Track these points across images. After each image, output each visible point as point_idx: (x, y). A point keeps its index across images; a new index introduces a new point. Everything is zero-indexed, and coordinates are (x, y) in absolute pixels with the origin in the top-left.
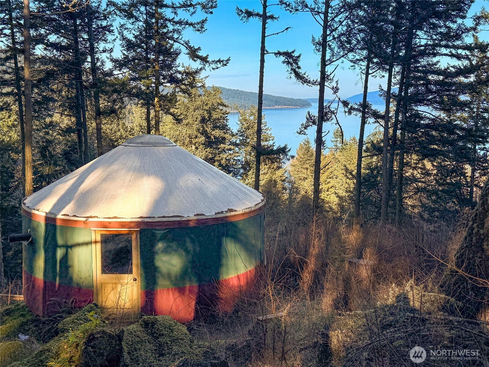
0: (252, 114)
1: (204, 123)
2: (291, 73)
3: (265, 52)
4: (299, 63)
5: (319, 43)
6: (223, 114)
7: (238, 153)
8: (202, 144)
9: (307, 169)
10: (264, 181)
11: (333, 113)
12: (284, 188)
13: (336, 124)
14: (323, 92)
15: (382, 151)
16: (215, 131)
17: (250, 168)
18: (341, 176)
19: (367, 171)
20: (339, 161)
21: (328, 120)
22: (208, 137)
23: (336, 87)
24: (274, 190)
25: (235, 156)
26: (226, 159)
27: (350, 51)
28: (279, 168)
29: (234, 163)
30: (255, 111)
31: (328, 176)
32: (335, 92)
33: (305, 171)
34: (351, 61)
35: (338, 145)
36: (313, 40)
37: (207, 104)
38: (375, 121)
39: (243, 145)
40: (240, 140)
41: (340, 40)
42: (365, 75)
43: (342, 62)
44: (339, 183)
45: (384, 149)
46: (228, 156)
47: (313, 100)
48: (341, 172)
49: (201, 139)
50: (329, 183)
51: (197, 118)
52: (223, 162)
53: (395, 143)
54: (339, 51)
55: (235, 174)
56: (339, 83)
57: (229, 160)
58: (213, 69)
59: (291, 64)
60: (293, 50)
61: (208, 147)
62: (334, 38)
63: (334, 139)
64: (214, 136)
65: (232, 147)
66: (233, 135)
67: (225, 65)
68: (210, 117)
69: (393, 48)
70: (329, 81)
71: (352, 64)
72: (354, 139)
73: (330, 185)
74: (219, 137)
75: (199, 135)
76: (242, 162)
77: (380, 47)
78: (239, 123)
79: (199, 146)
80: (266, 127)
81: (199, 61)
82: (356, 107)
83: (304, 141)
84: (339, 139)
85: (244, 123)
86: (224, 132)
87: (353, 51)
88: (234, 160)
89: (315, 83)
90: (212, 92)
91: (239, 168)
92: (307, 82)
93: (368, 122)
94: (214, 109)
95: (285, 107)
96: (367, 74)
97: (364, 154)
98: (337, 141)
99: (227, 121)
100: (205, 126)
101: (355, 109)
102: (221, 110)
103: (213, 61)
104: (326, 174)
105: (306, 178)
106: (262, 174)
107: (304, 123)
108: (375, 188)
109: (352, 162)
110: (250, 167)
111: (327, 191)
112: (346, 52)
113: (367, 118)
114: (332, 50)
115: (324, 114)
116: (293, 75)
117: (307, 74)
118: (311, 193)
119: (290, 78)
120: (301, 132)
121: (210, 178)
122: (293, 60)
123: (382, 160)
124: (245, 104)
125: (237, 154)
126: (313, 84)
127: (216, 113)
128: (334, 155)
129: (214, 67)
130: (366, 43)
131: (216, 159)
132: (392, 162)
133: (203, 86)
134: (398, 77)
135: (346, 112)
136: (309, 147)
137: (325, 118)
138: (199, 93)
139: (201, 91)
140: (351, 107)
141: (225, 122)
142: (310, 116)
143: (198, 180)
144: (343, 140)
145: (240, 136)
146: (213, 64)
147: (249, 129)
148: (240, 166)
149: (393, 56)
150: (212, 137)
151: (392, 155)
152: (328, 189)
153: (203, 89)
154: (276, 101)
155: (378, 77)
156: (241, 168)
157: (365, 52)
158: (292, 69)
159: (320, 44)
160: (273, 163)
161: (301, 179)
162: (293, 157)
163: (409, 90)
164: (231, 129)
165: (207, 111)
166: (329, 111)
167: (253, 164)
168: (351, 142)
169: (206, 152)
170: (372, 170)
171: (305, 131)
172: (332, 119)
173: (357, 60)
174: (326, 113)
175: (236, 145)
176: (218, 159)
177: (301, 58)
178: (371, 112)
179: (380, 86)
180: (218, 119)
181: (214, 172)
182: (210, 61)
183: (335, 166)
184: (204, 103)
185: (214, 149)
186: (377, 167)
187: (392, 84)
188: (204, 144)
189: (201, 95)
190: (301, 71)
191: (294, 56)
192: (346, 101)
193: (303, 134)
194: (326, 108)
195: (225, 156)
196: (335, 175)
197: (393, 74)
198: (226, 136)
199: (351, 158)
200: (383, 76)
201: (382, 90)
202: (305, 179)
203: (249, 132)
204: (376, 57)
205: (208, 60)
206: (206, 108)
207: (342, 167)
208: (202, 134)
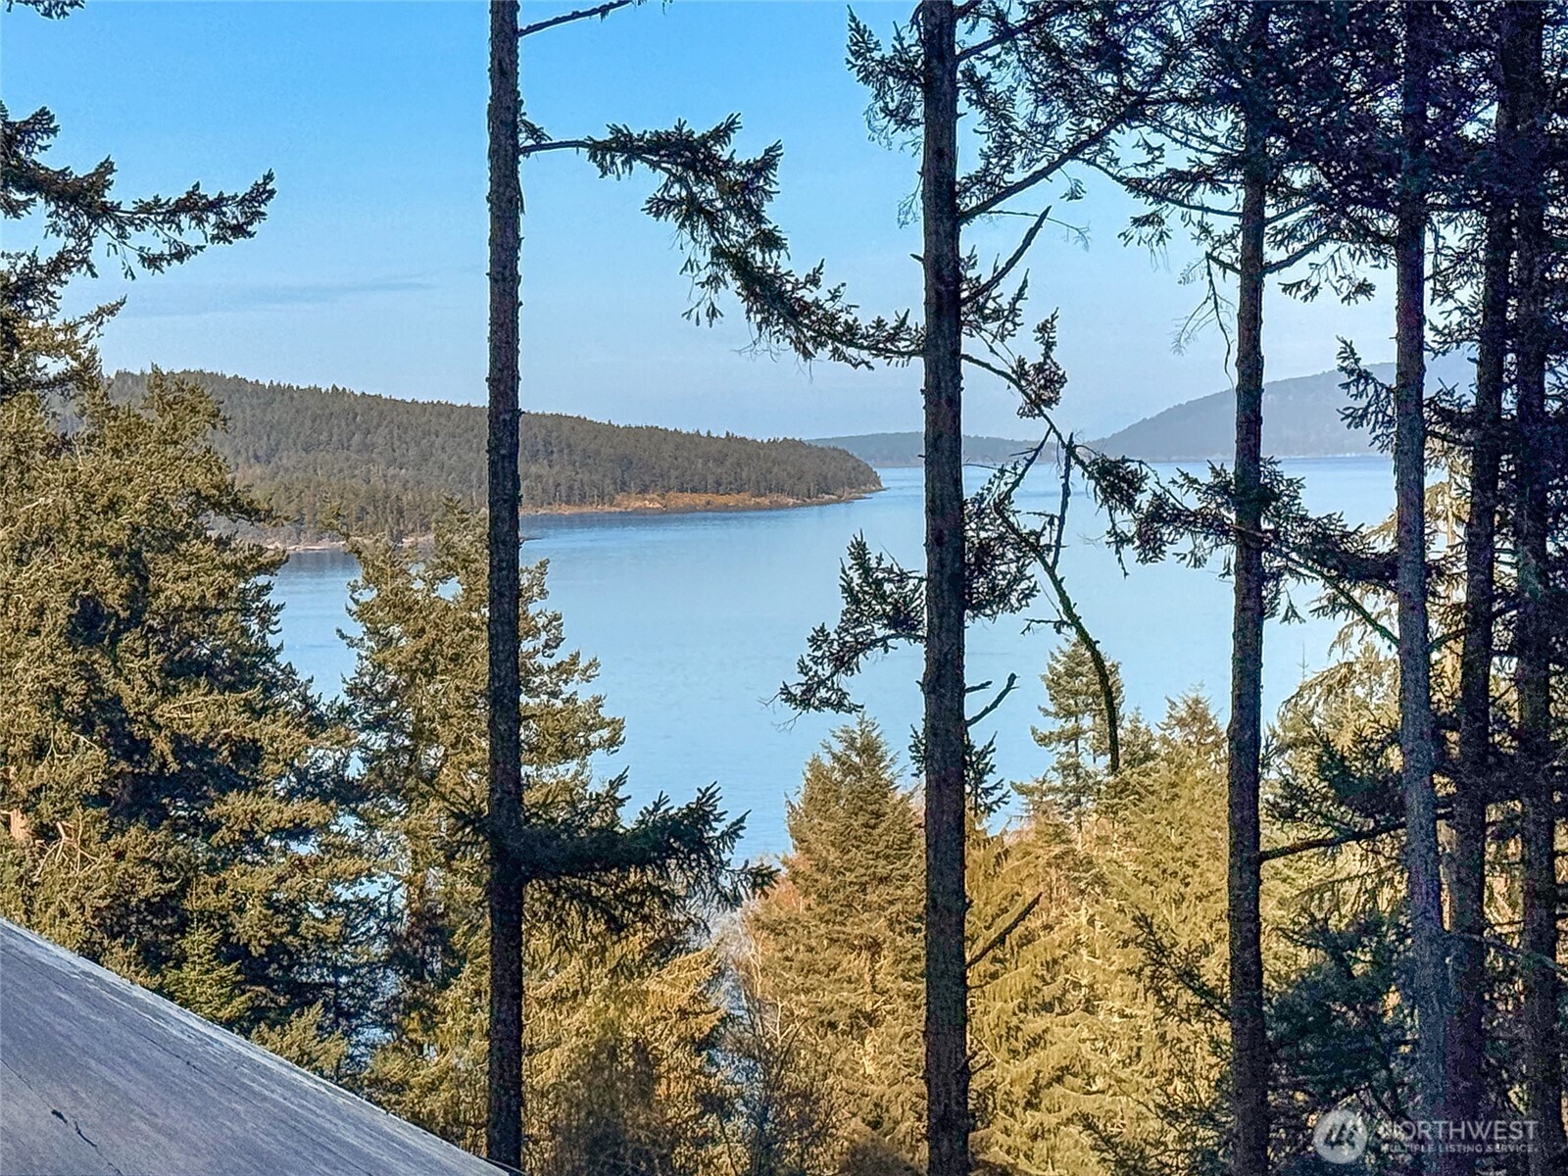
0: (450, 563)
1: (92, 641)
2: (714, 281)
3: (524, 140)
4: (769, 210)
5: (898, 69)
6: (239, 571)
7: (356, 850)
8: (87, 801)
9: (874, 947)
10: (559, 1055)
11: (1030, 545)
12: (715, 1103)
13: (1058, 626)
14: (954, 403)
15: (1400, 808)
16: (184, 699)
17: (457, 959)
18: (1119, 993)
19: (1305, 957)
20: (1099, 879)
21: (999, 597)
22: (128, 746)
23: (1039, 369)
24: (636, 1119)
25: (334, 878)
26: (270, 904)
27: (1121, 119)
28: (665, 949)
29: (332, 930)
30: (470, 540)
31: (1027, 993)
32: (1037, 405)
33: (856, 963)
34: (1136, 186)
35: (1087, 761)
36: (861, 43)
37: (113, 506)
38: (1333, 600)
39: (394, 792)
40: (372, 759)
41: (1048, 46)
42: (1234, 280)
43: (1074, 195)
44: (1110, 1038)
45: (1414, 800)
46: (281, 880)
47: (890, 448)
48: (1118, 959)
49: (74, 766)
50: (1036, 1042)
51: (40, 611)
52: (249, 925)
53: (1482, 753)
54: (1041, 118)
55: (340, 1013)
56: (1057, 335)
57: (293, 910)
58: (152, 261)
59: (711, 218)
60: (721, 120)
61: (132, 816)
62: (1005, 33)
63: (1055, 725)
64: (176, 739)
65: (313, 811)
66: (316, 723)
67: (239, 230)
68: (139, 597)
69: (1417, 95)
70: (992, 326)
71: (1144, 206)
72: (1197, 715)
73: (1046, 1060)
74: (208, 739)
75: (60, 734)
76: (390, 917)
77: (1327, 85)
78: (357, 630)
79: (65, 813)
80: (562, 654)
81: (41, 209)
82: (1192, 502)
83: (839, 748)
84: (1087, 722)
85: (396, 630)
86: (248, 705)
87: (1142, 117)
88: (332, 903)
89: (893, 338)
90: (149, 415)
91: (372, 967)
92: (834, 337)
93: (1283, 599)
94: (171, 541)
95: (687, 499)
96: (1253, 272)
97: (1274, 834)
98: (1076, 735)
99: (264, 623)
100: (102, 664)
101: (1181, 519)
102: (222, 543)
103: (146, 208)
104: (1017, 977)
105: (872, 1019)
106: (542, 1003)
107: (831, 629)
108: (1367, 1075)
109: (1196, 887)
110: (448, 951)
111: (1029, 1105)
112: (1094, 124)
113: (1277, 576)
114: (996, 110)
115: (970, 558)
116: (731, 295)
117: (827, 283)
118: (909, 1124)
119: (713, 313)
120: (809, 690)
121: (135, 1092)
122: (728, 190)
123: (1402, 861)
124: (396, 486)
125: (349, 865)
126: (876, 349)
127: (184, 568)
128: (1059, 835)
129: (158, 247)
130: (1228, 61)
131: (191, 904)
132: (1473, 889)
133: (83, 377)
134: (1468, 292)
135: (1121, 540)
136: (883, 789)
137: (980, 585)
138: (53, 429)
139: (66, 414)
140: (1159, 501)
141: (254, 626)
142: (866, 571)
143: (45, 1121)
144: (1113, 721)
145: (368, 726)
146: (150, 229)
147: (430, 675)
148: (379, 949)
149: (1417, 147)
150: (162, 745)
151: (1473, 832)
152: (1035, 1092)
153: (85, 399)
154: (626, 462)
155: (1326, 290)
156: (387, 964)
157: (1224, 124)
158: (718, 253)
159: (908, 76)
160: (616, 927)
161: (832, 1025)
162: (762, 879)
163: (1549, 378)
164: (302, 678)
165: (115, 553)
166: (1001, 538)
167: (474, 929)
168: (1177, 735)
169: (120, 856)
170: (1337, 947)
171: (843, 680)
172: (1029, 594)
173: (1179, 176)
174: (984, 549)
175: (346, 794)
176: (212, 901)
177: (780, 174)
178: (1295, 534)
179: (1349, 351)
180: (203, 610)
181: (172, 1047)
182: (128, 206)
183: (1071, 921)
184: (90, 499)
185: (176, 829)
186: (1369, 926)
187: (1429, 336)
188: (102, 799)
189: (66, 444)
190: (790, 264)
191: (728, 164)
192: (1116, 464)
193: (826, 702)
194: (980, 513)
195: (262, 879)
196: (1077, 985)
197: (1428, 270)
198: (265, 730)
199: (1188, 852)
200: (1365, 288)
201: (1365, 376)
202: (863, 1021)
203: (437, 693)
204: (1301, 149)
205: (110, 196)
206: (113, 531)
207: (1127, 926)
208: (88, 728)
